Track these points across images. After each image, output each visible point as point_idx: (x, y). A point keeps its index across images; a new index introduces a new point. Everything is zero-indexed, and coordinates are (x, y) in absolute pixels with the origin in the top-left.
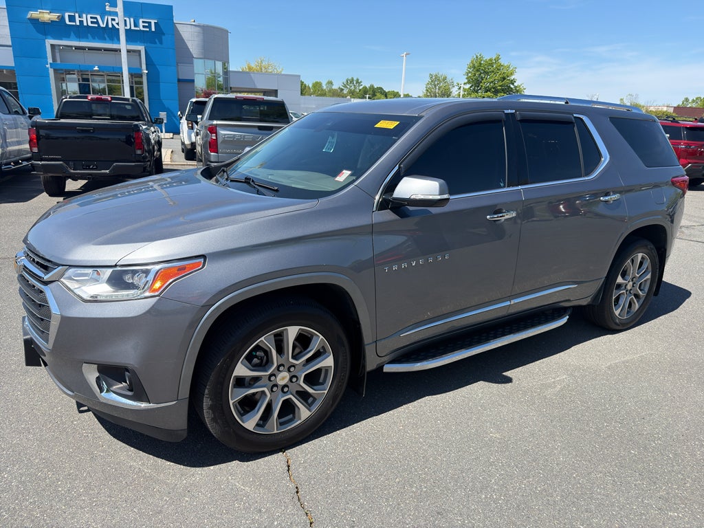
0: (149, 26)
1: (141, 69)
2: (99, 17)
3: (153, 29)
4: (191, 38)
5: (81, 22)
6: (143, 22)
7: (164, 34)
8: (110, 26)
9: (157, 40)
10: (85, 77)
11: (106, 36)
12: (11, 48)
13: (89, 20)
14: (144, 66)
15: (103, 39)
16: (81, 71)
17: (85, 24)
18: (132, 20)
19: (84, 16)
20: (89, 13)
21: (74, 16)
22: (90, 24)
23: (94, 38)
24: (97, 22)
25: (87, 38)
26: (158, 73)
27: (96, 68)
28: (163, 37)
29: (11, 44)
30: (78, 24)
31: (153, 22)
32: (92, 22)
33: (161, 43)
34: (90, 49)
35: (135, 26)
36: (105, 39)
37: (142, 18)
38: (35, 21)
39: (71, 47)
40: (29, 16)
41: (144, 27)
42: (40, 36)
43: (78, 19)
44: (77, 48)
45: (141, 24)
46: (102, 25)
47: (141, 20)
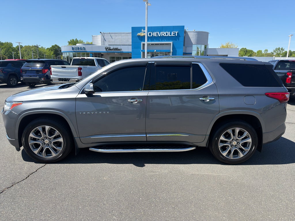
0: (175, 34)
1: (170, 50)
2: (158, 33)
3: (176, 35)
4: (193, 37)
5: (153, 35)
6: (173, 33)
7: (180, 37)
8: (162, 36)
9: (177, 39)
10: (153, 54)
11: (160, 39)
12: (131, 46)
13: (155, 34)
14: (171, 49)
15: (159, 40)
16: (152, 52)
17: (154, 36)
18: (169, 32)
19: (154, 33)
20: (156, 32)
21: (151, 33)
22: (155, 36)
23: (156, 40)
24: (158, 35)
25: (154, 40)
26: (176, 51)
27: (155, 51)
28: (180, 38)
29: (131, 44)
30: (152, 36)
31: (176, 32)
32: (156, 35)
33: (179, 40)
34: (156, 44)
35: (170, 35)
36: (160, 40)
37: (173, 31)
38: (139, 36)
39: (150, 44)
40: (137, 35)
41: (173, 35)
42: (140, 41)
43: (152, 34)
44: (152, 44)
45: (172, 34)
46: (159, 36)
47: (172, 32)
